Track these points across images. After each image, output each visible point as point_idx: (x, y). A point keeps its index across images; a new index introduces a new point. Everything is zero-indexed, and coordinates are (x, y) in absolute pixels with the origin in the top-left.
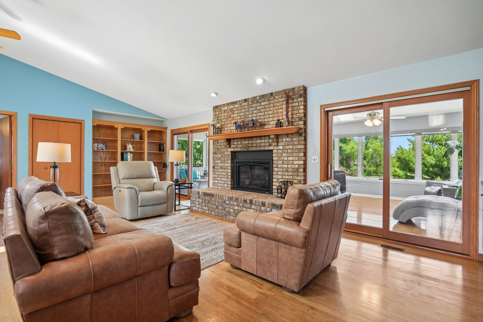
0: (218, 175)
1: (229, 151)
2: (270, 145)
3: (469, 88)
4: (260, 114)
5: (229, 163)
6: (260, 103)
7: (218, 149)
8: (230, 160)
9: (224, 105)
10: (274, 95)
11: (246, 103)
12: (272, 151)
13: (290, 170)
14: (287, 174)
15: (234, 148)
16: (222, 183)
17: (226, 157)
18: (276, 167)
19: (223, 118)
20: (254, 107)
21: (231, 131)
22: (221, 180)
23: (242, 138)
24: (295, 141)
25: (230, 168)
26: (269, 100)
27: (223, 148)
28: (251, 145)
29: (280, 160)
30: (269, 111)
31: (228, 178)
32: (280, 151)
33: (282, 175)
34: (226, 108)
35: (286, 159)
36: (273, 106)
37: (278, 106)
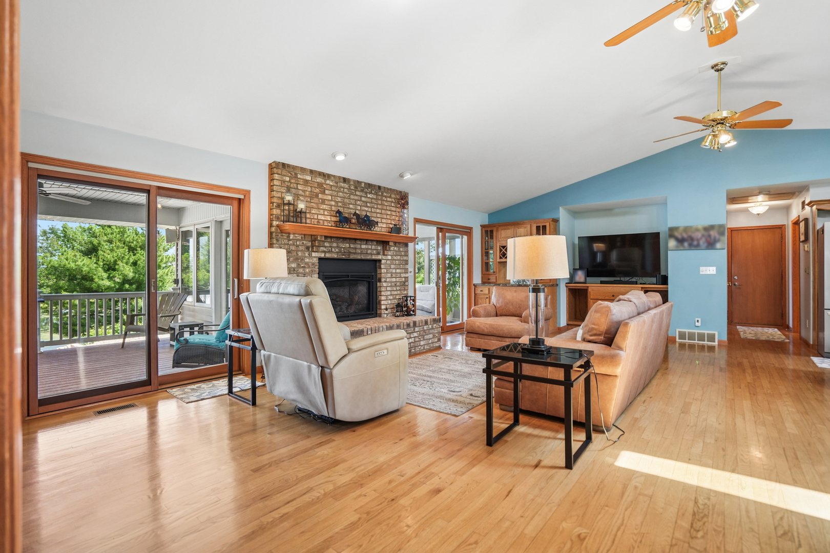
1: (315, 257)
2: (378, 254)
3: (469, 231)
4: (366, 209)
6: (366, 193)
8: (316, 273)
9: (303, 170)
10: (382, 190)
11: (345, 185)
12: (380, 261)
13: (398, 284)
14: (395, 289)
15: (325, 252)
17: (309, 267)
18: (385, 282)
19: (301, 192)
20: (357, 195)
21: (318, 222)
23: (340, 238)
24: (403, 251)
26: (376, 194)
27: (302, 251)
28: (354, 251)
29: (389, 273)
30: (377, 208)
32: (388, 262)
33: (391, 291)
34: (309, 178)
35: (394, 271)
36: (382, 204)
37: (387, 206)
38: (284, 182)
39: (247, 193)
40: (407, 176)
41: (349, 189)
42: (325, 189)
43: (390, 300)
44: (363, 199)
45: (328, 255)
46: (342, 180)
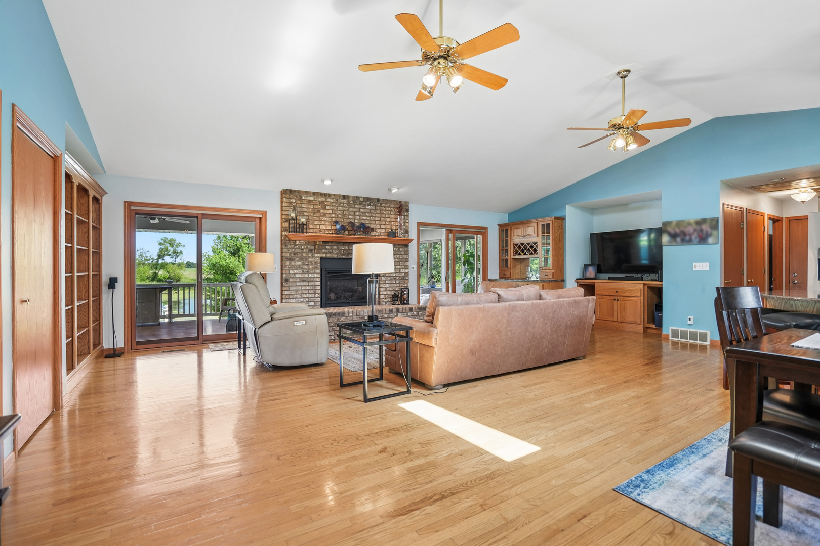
0: (296, 290)
1: (317, 257)
3: (484, 231)
4: (365, 218)
5: (317, 273)
6: (365, 205)
7: (295, 254)
8: (317, 270)
9: (307, 193)
10: (381, 202)
11: (345, 200)
13: (398, 278)
14: (394, 282)
15: (326, 253)
16: (305, 301)
17: (312, 265)
19: (305, 210)
20: (356, 208)
21: (320, 231)
22: (302, 298)
23: (339, 242)
25: (319, 279)
26: (375, 205)
27: (306, 252)
30: (376, 217)
31: (315, 293)
34: (312, 198)
36: (380, 213)
37: (386, 214)
38: (291, 203)
39: (264, 213)
40: (394, 190)
41: (348, 204)
42: (326, 205)
43: (389, 291)
44: (362, 210)
45: (328, 256)
46: (342, 197)
